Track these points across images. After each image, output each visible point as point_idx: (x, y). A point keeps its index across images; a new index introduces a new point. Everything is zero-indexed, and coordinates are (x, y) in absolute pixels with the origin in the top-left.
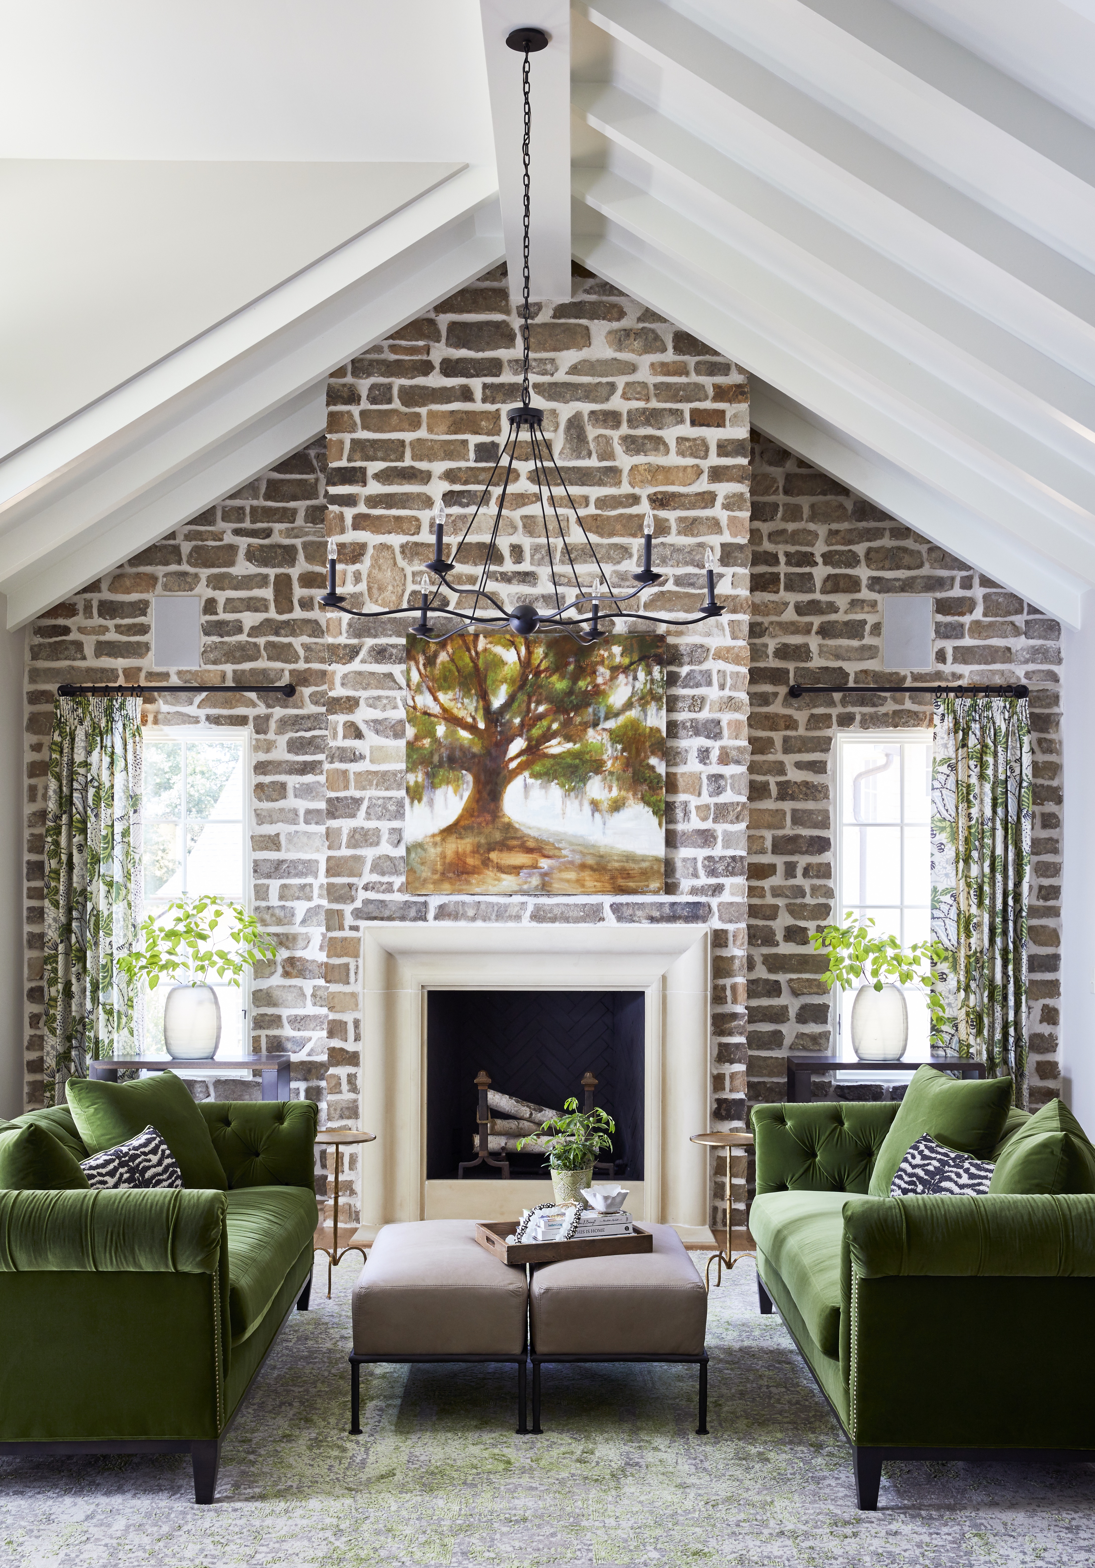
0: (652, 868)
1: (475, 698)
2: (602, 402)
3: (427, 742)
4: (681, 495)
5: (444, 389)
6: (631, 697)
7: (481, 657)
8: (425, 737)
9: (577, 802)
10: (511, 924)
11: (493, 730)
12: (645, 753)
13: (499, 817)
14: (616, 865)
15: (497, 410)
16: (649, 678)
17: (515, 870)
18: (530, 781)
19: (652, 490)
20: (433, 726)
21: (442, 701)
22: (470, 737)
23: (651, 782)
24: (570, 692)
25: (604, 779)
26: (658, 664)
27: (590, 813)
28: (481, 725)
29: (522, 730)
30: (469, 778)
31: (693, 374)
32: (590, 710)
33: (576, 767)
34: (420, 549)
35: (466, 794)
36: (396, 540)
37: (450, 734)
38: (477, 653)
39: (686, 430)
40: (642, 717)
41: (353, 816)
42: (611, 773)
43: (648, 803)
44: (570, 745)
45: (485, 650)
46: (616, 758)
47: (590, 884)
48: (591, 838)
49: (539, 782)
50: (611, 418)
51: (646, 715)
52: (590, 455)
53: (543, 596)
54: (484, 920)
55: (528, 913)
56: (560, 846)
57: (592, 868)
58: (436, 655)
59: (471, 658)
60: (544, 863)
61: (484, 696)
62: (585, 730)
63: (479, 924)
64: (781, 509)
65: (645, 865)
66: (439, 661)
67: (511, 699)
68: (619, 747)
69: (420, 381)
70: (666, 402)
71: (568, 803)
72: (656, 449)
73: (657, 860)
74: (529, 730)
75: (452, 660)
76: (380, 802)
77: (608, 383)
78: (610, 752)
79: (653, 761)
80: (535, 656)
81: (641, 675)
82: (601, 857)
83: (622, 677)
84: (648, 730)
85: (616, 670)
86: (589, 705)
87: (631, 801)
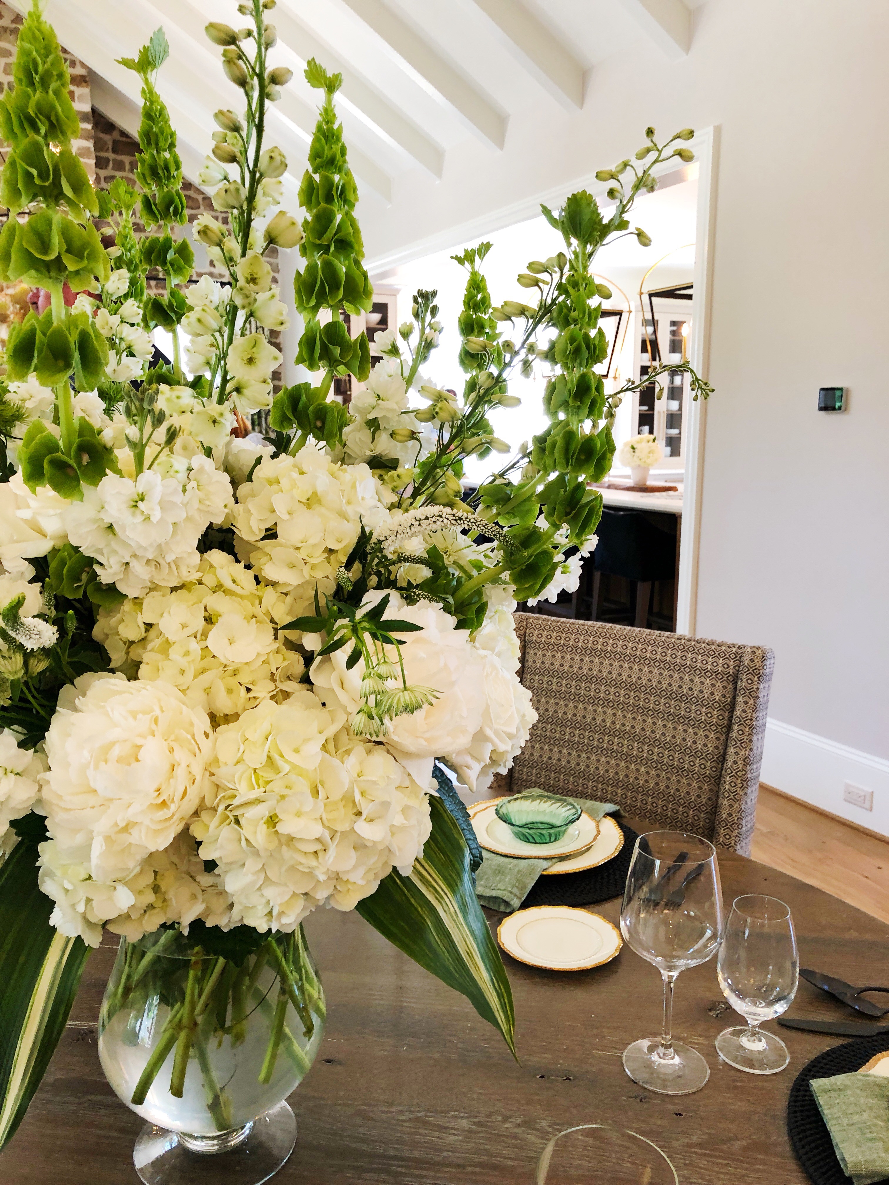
64: (111, 162)
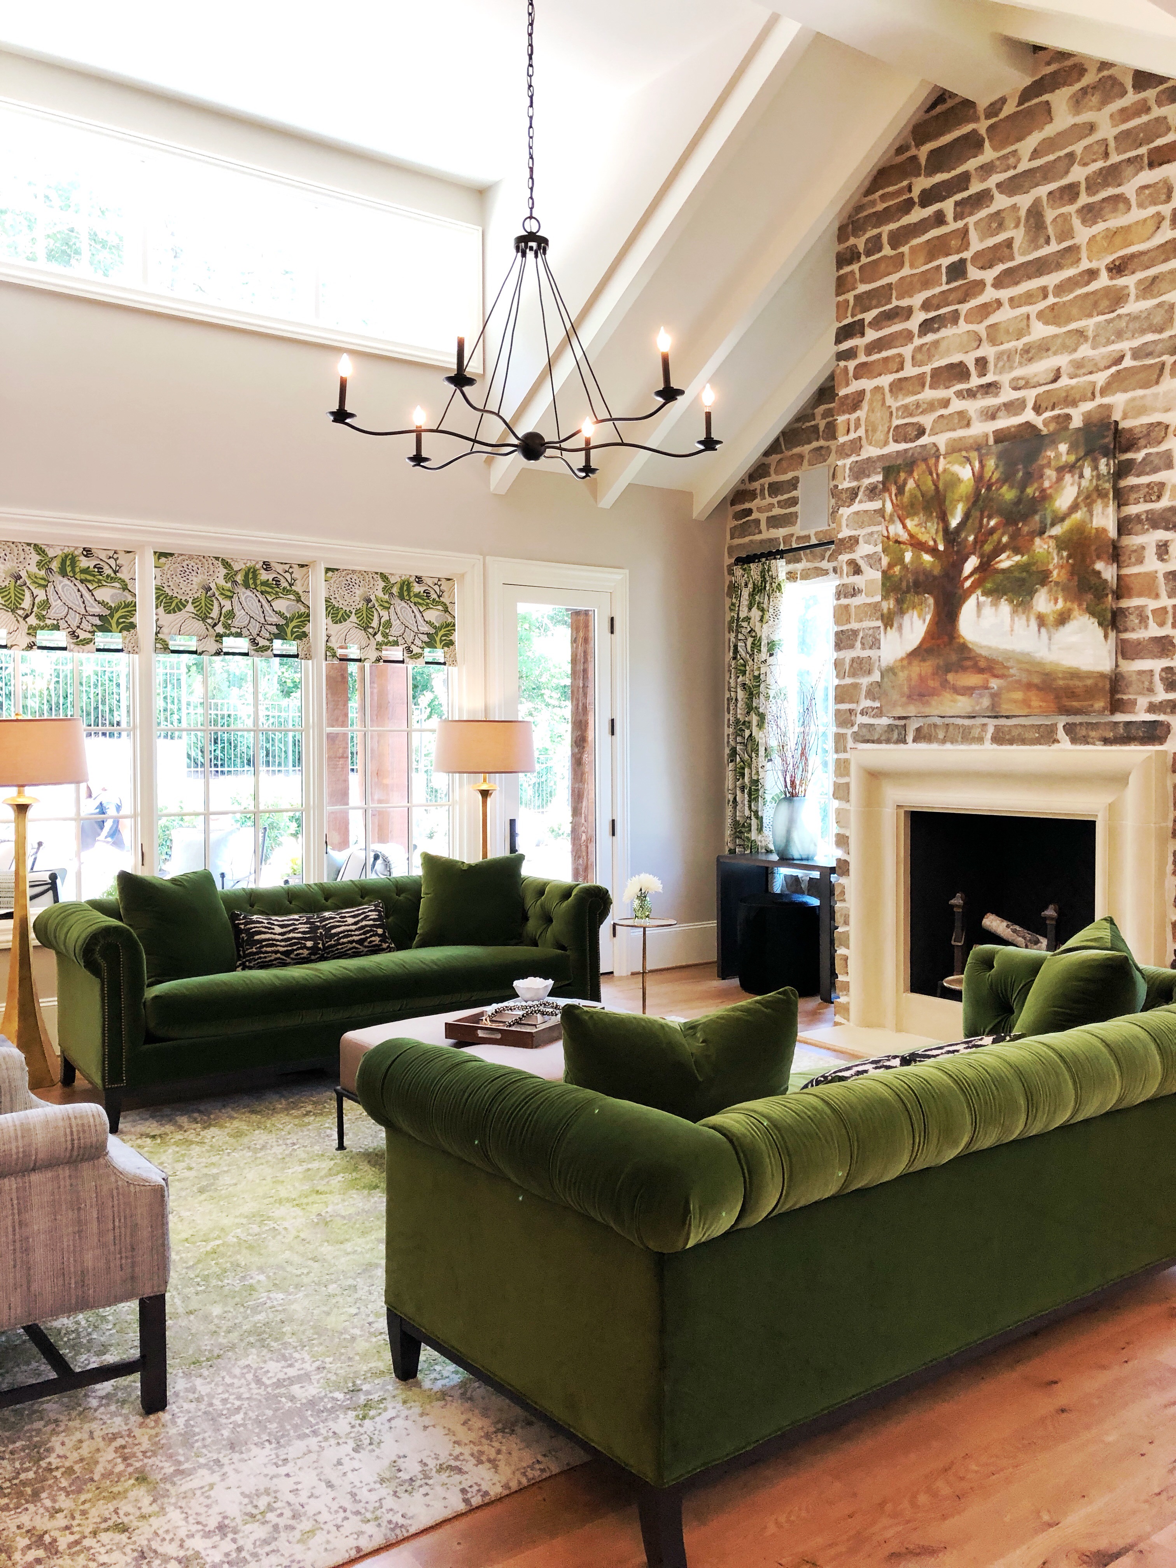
0: (1096, 685)
1: (936, 520)
2: (1061, 178)
3: (897, 569)
4: (1142, 253)
5: (923, 221)
6: (1077, 498)
7: (941, 478)
8: (896, 565)
9: (1024, 617)
10: (975, 747)
11: (951, 549)
12: (1091, 558)
13: (954, 638)
14: (1061, 682)
15: (966, 225)
16: (1095, 473)
17: (968, 691)
18: (982, 599)
19: (1109, 259)
20: (902, 552)
21: (909, 528)
22: (932, 560)
23: (1096, 590)
24: (1018, 501)
25: (1050, 591)
26: (1105, 455)
27: (1037, 629)
28: (941, 547)
29: (975, 548)
30: (931, 601)
31: (1155, 107)
32: (1037, 518)
33: (1023, 580)
34: (904, 384)
35: (928, 617)
36: (885, 381)
37: (917, 558)
38: (937, 475)
39: (1148, 176)
40: (1088, 517)
41: (852, 647)
42: (1057, 584)
43: (1093, 614)
44: (1018, 558)
45: (945, 470)
46: (1062, 567)
47: (1035, 703)
48: (1037, 655)
49: (990, 599)
50: (1070, 192)
51: (1092, 515)
52: (1048, 242)
53: (1005, 404)
54: (952, 743)
55: (989, 736)
56: (1009, 664)
57: (1038, 688)
58: (905, 483)
59: (933, 481)
60: (994, 684)
61: (943, 518)
62: (1032, 540)
63: (948, 746)
65: (1089, 682)
66: (907, 488)
67: (967, 516)
68: (1065, 554)
69: (906, 220)
70: (1125, 152)
71: (1016, 619)
72: (1115, 210)
73: (1102, 675)
74: (982, 547)
75: (918, 486)
76: (871, 632)
77: (1066, 155)
78: (1055, 561)
79: (1099, 566)
80: (986, 469)
81: (1087, 472)
82: (1047, 674)
83: (1068, 477)
84: (1094, 531)
85: (1061, 470)
86: (1035, 512)
87: (1076, 613)
